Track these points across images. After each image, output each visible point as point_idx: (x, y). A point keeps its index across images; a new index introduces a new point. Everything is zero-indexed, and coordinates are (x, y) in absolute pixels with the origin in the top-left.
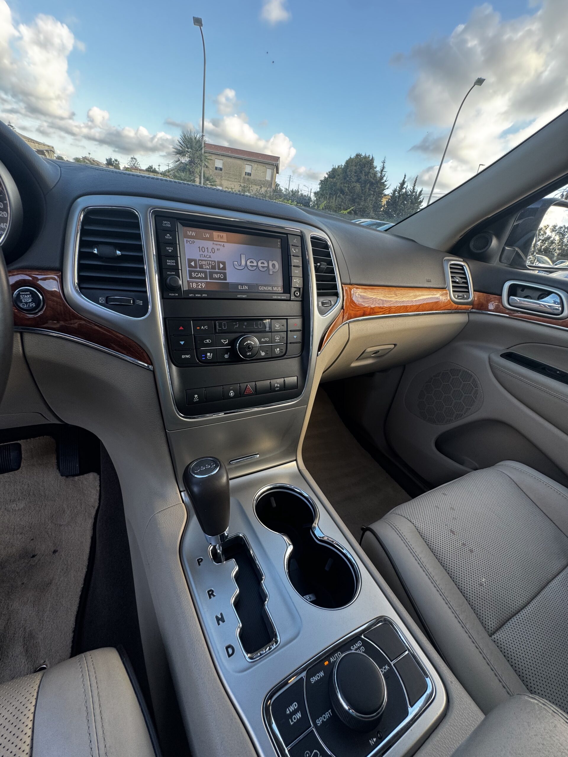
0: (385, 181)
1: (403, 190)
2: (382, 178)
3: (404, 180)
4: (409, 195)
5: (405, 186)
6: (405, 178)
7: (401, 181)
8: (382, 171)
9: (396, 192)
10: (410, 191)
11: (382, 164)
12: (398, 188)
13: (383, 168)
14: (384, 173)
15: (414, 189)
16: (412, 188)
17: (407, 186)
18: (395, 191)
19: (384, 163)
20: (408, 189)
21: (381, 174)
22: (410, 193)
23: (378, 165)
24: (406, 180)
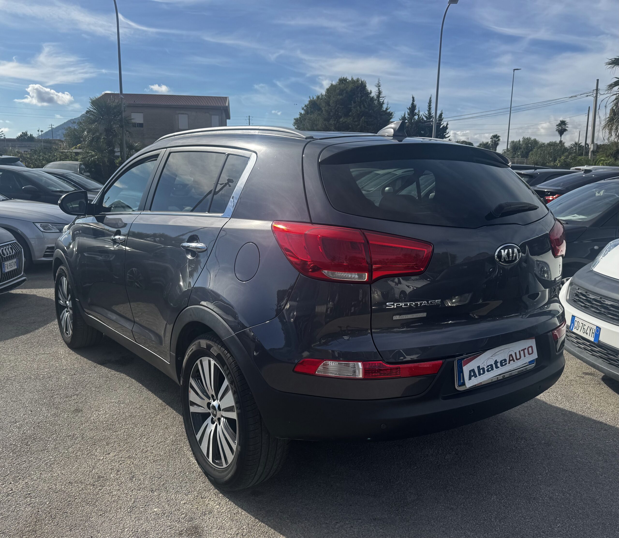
0: (387, 109)
1: (415, 117)
2: (381, 104)
3: (413, 104)
4: (425, 122)
5: (416, 111)
6: (413, 100)
7: (409, 105)
8: (378, 97)
9: (406, 121)
10: (426, 117)
11: (377, 89)
12: (407, 115)
13: (380, 93)
14: (381, 100)
15: (430, 113)
16: (427, 113)
17: (419, 111)
18: (404, 119)
19: (379, 86)
20: (421, 113)
21: (379, 101)
22: (425, 119)
23: (372, 89)
24: (415, 103)
